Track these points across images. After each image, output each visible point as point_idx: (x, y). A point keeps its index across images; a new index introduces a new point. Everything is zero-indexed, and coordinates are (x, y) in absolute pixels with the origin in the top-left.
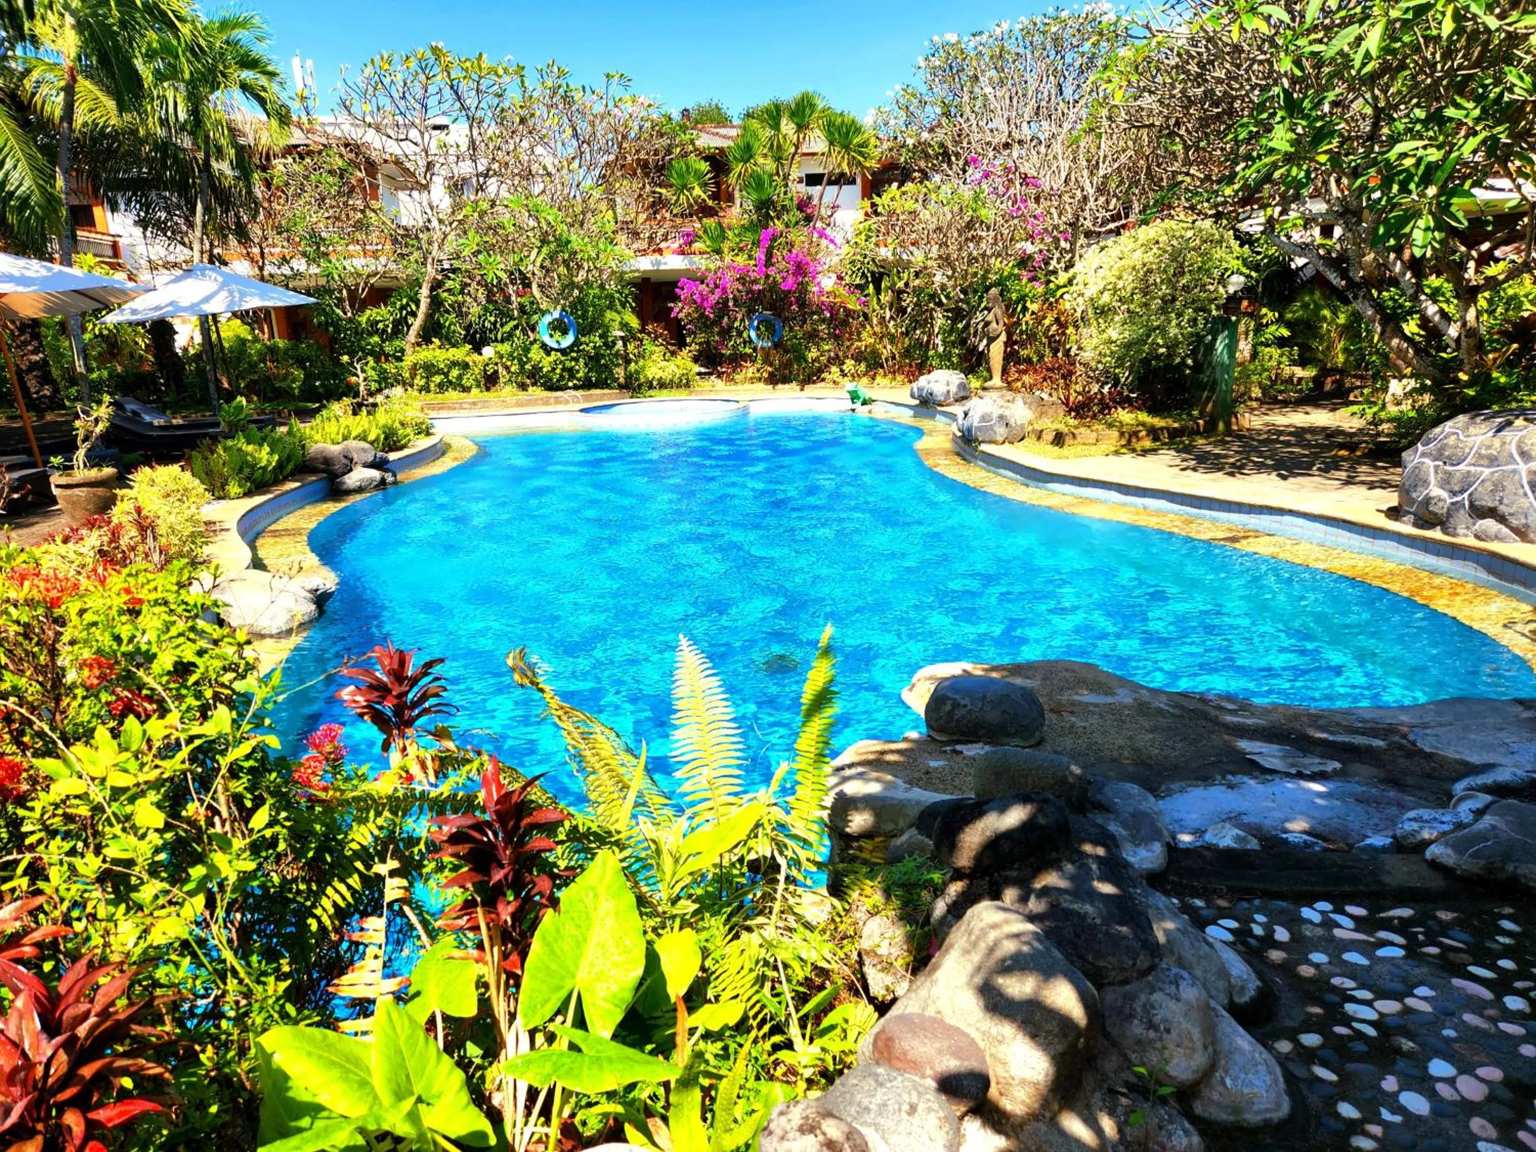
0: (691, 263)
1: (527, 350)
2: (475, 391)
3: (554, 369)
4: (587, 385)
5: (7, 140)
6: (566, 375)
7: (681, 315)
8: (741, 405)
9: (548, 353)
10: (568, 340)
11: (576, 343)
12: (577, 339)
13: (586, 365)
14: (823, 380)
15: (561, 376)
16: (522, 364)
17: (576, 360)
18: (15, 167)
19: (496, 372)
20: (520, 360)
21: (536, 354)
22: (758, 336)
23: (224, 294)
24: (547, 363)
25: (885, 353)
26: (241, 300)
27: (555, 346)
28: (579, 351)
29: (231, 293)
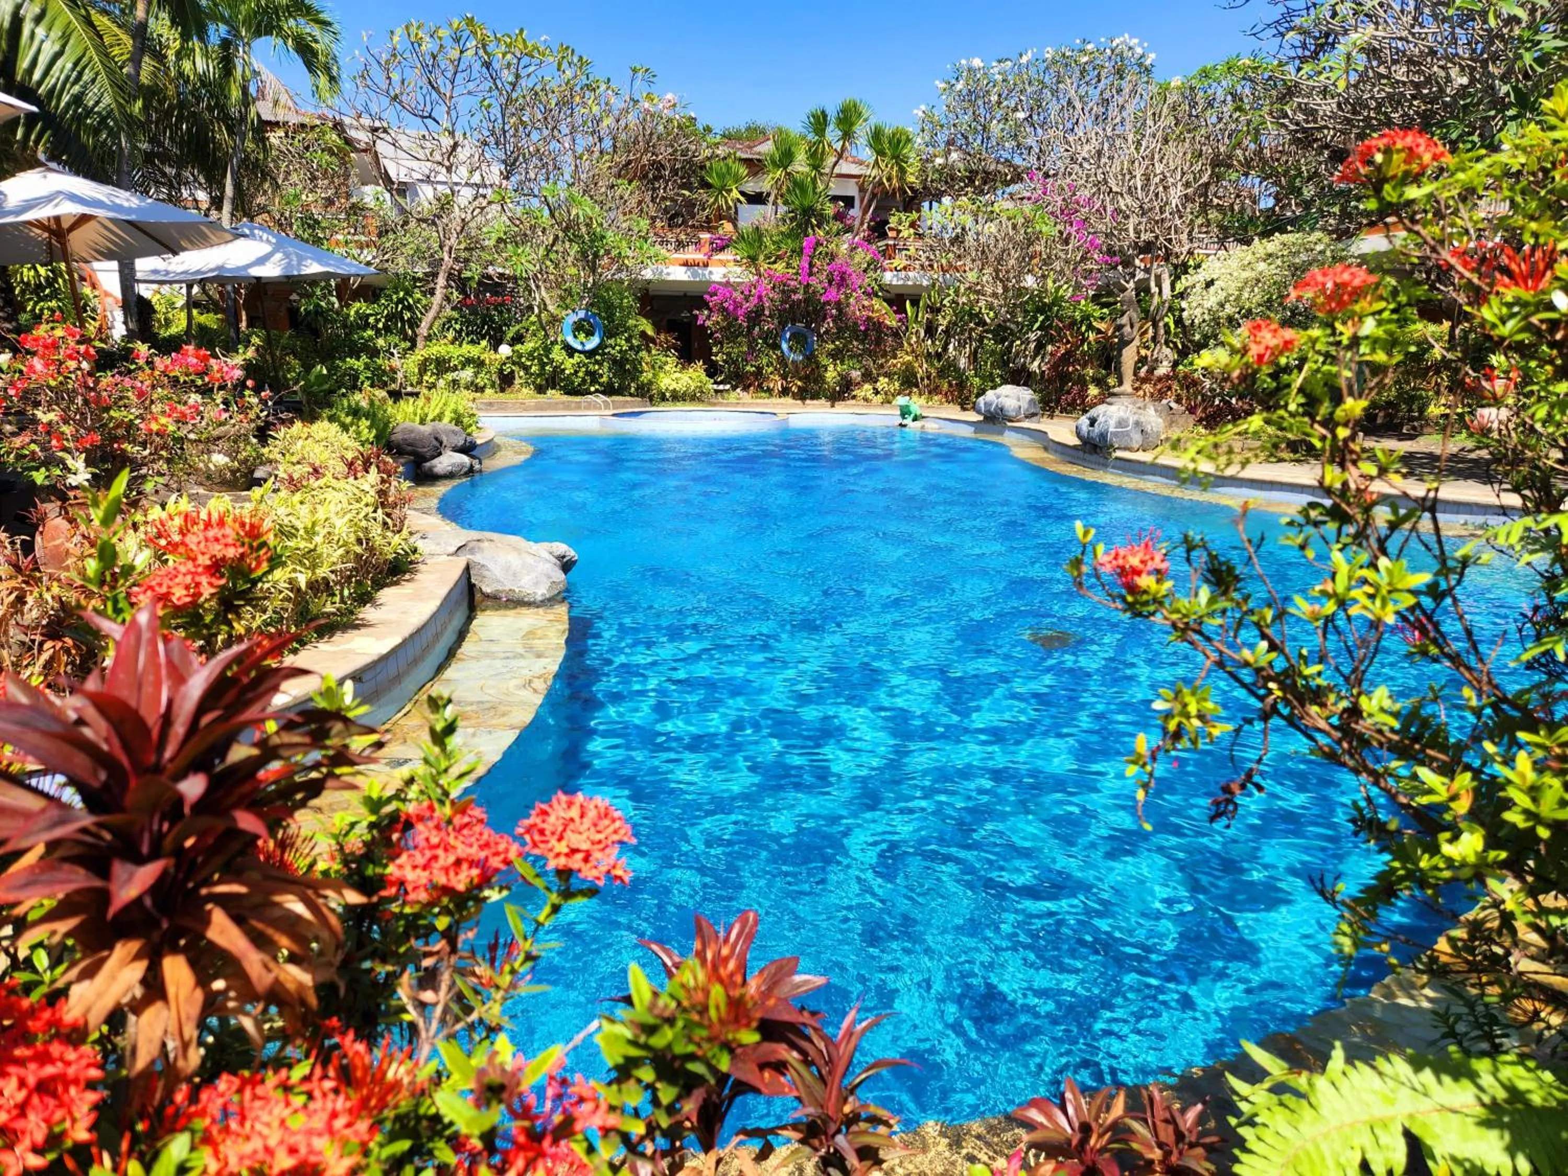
0: (695, 274)
1: (548, 350)
2: (489, 391)
3: (576, 372)
4: (609, 390)
5: (86, 49)
6: (588, 378)
7: (708, 323)
8: (781, 417)
9: (571, 356)
10: (593, 343)
11: (602, 346)
12: (602, 340)
13: (610, 369)
14: (854, 397)
15: (584, 381)
16: (542, 365)
17: (600, 364)
18: (93, 81)
19: (512, 372)
20: (540, 360)
21: (557, 354)
22: (791, 348)
23: (279, 256)
24: (569, 365)
25: (920, 373)
26: (299, 264)
27: (579, 347)
28: (604, 354)
29: (287, 255)
